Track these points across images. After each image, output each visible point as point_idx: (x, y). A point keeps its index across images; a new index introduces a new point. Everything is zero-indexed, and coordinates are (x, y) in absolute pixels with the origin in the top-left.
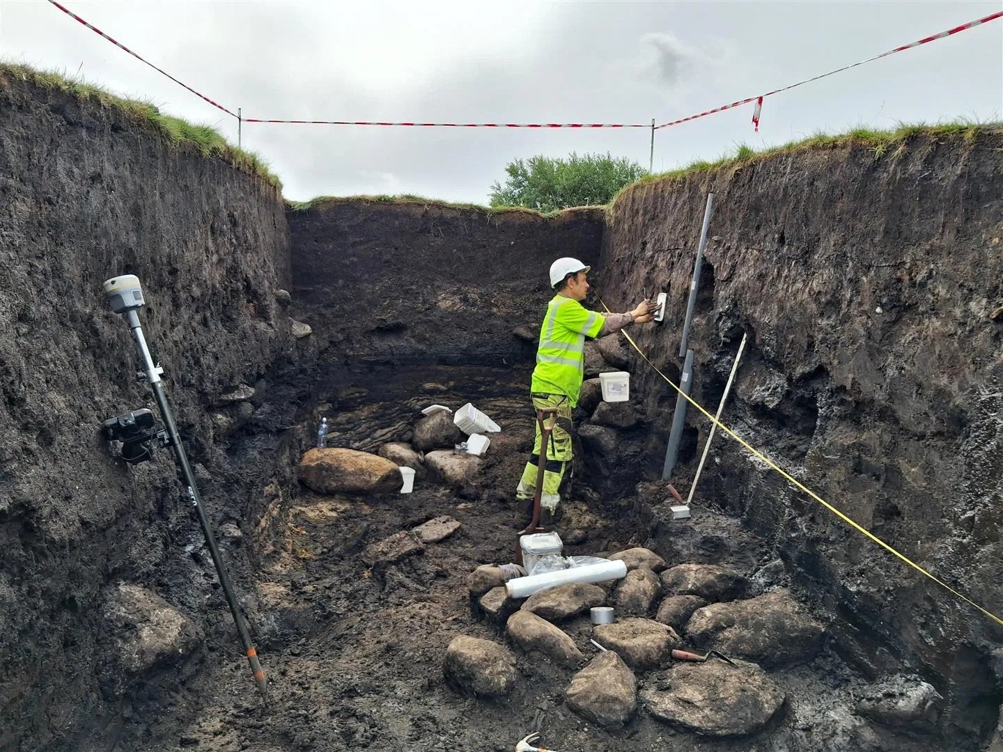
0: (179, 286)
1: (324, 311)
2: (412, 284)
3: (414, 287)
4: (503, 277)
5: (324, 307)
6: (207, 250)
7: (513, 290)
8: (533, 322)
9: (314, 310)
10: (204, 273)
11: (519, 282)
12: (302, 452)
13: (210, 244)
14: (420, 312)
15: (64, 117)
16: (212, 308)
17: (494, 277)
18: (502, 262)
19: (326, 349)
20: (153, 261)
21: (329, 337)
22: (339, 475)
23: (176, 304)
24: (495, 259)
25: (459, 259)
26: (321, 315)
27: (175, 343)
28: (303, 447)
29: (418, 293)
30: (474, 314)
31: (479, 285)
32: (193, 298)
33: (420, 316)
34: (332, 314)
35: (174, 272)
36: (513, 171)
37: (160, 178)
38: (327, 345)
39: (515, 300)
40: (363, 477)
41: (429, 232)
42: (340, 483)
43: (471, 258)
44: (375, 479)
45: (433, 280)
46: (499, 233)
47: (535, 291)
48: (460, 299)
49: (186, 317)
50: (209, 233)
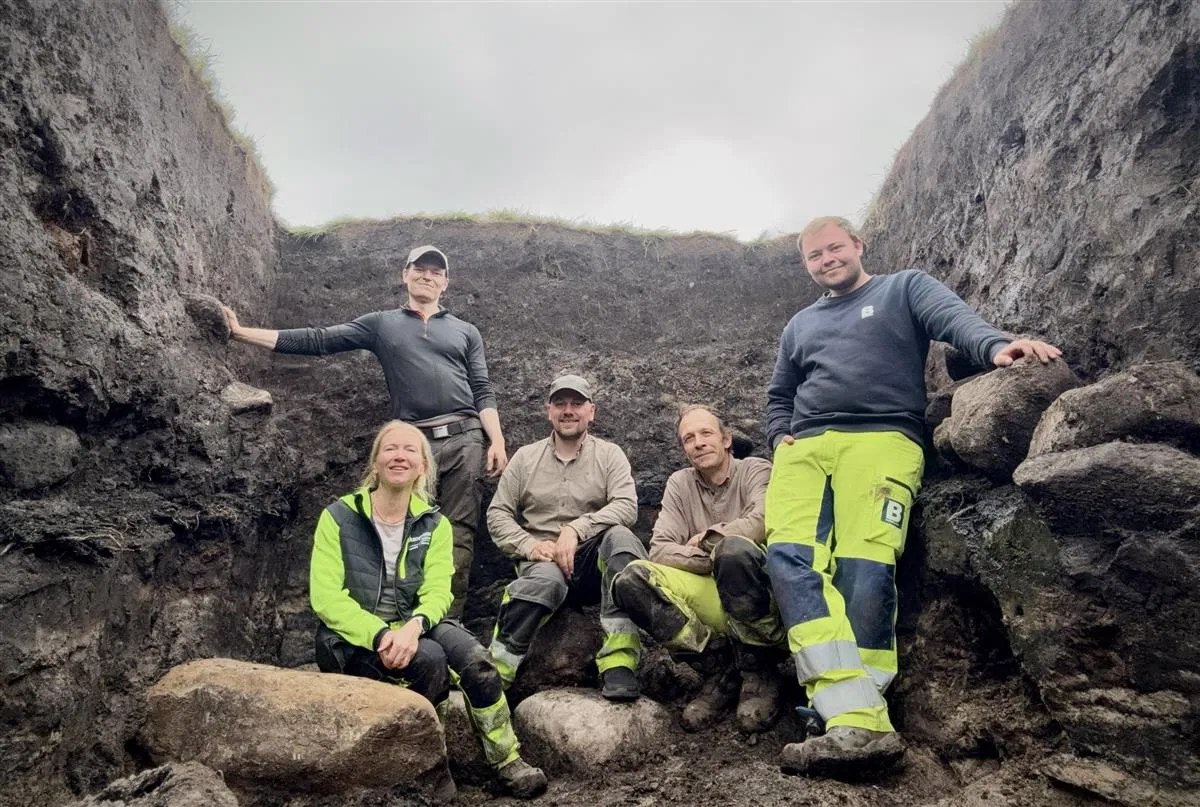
1: (324, 405)
2: (504, 353)
3: (507, 359)
4: (679, 339)
5: (327, 397)
7: (701, 361)
8: (747, 417)
9: (304, 403)
11: (709, 347)
12: (167, 664)
14: (518, 404)
17: (661, 340)
18: (674, 316)
19: (319, 478)
21: (329, 454)
22: (250, 722)
24: (661, 311)
25: (595, 311)
26: (317, 412)
28: (177, 652)
29: (514, 369)
30: (626, 405)
31: (634, 353)
33: (519, 410)
34: (340, 410)
38: (322, 467)
39: (706, 379)
40: (317, 729)
41: (539, 270)
42: (244, 748)
43: (616, 309)
44: (351, 738)
45: (542, 346)
46: (666, 269)
47: (742, 363)
48: (598, 377)
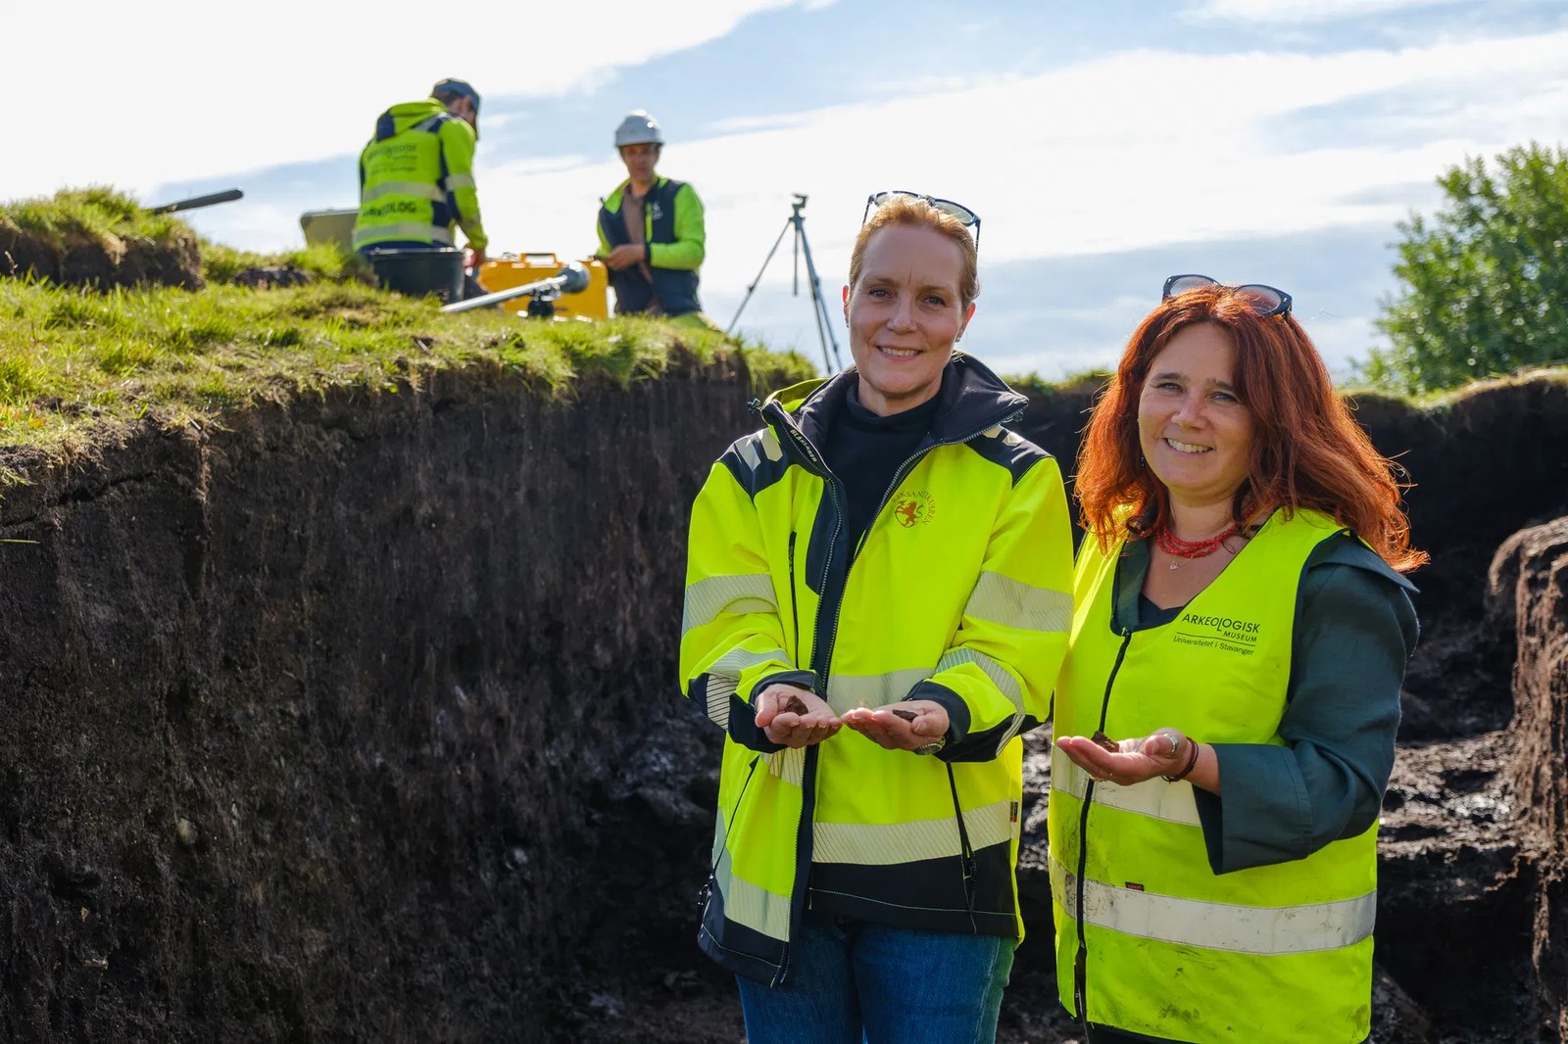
0: (566, 655)
6: (630, 565)
10: (621, 613)
13: (638, 552)
15: (348, 431)
16: (640, 679)
20: (511, 625)
23: (560, 691)
27: (553, 772)
32: (596, 673)
35: (554, 631)
36: (1457, 186)
37: (527, 462)
49: (579, 713)
50: (635, 529)
